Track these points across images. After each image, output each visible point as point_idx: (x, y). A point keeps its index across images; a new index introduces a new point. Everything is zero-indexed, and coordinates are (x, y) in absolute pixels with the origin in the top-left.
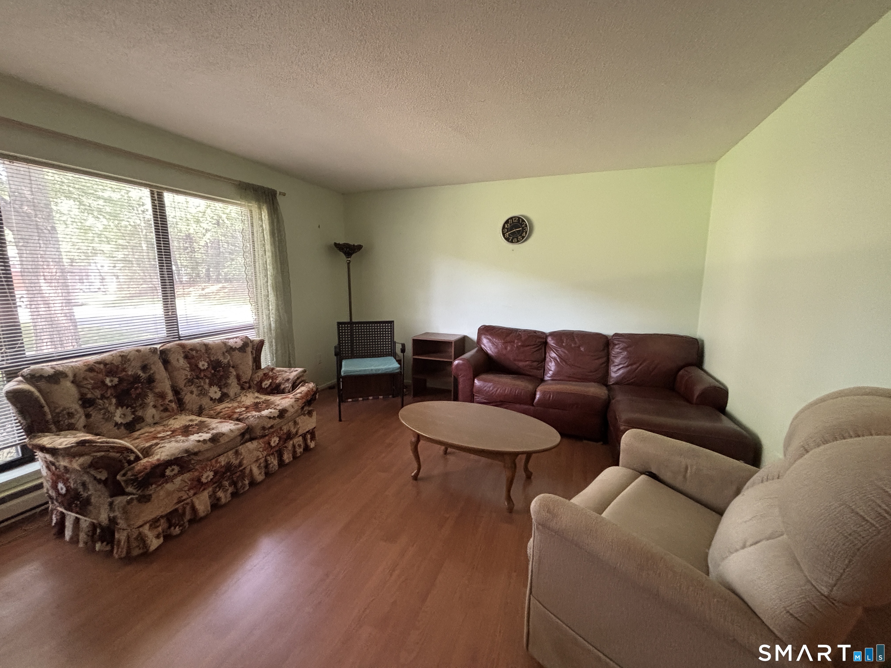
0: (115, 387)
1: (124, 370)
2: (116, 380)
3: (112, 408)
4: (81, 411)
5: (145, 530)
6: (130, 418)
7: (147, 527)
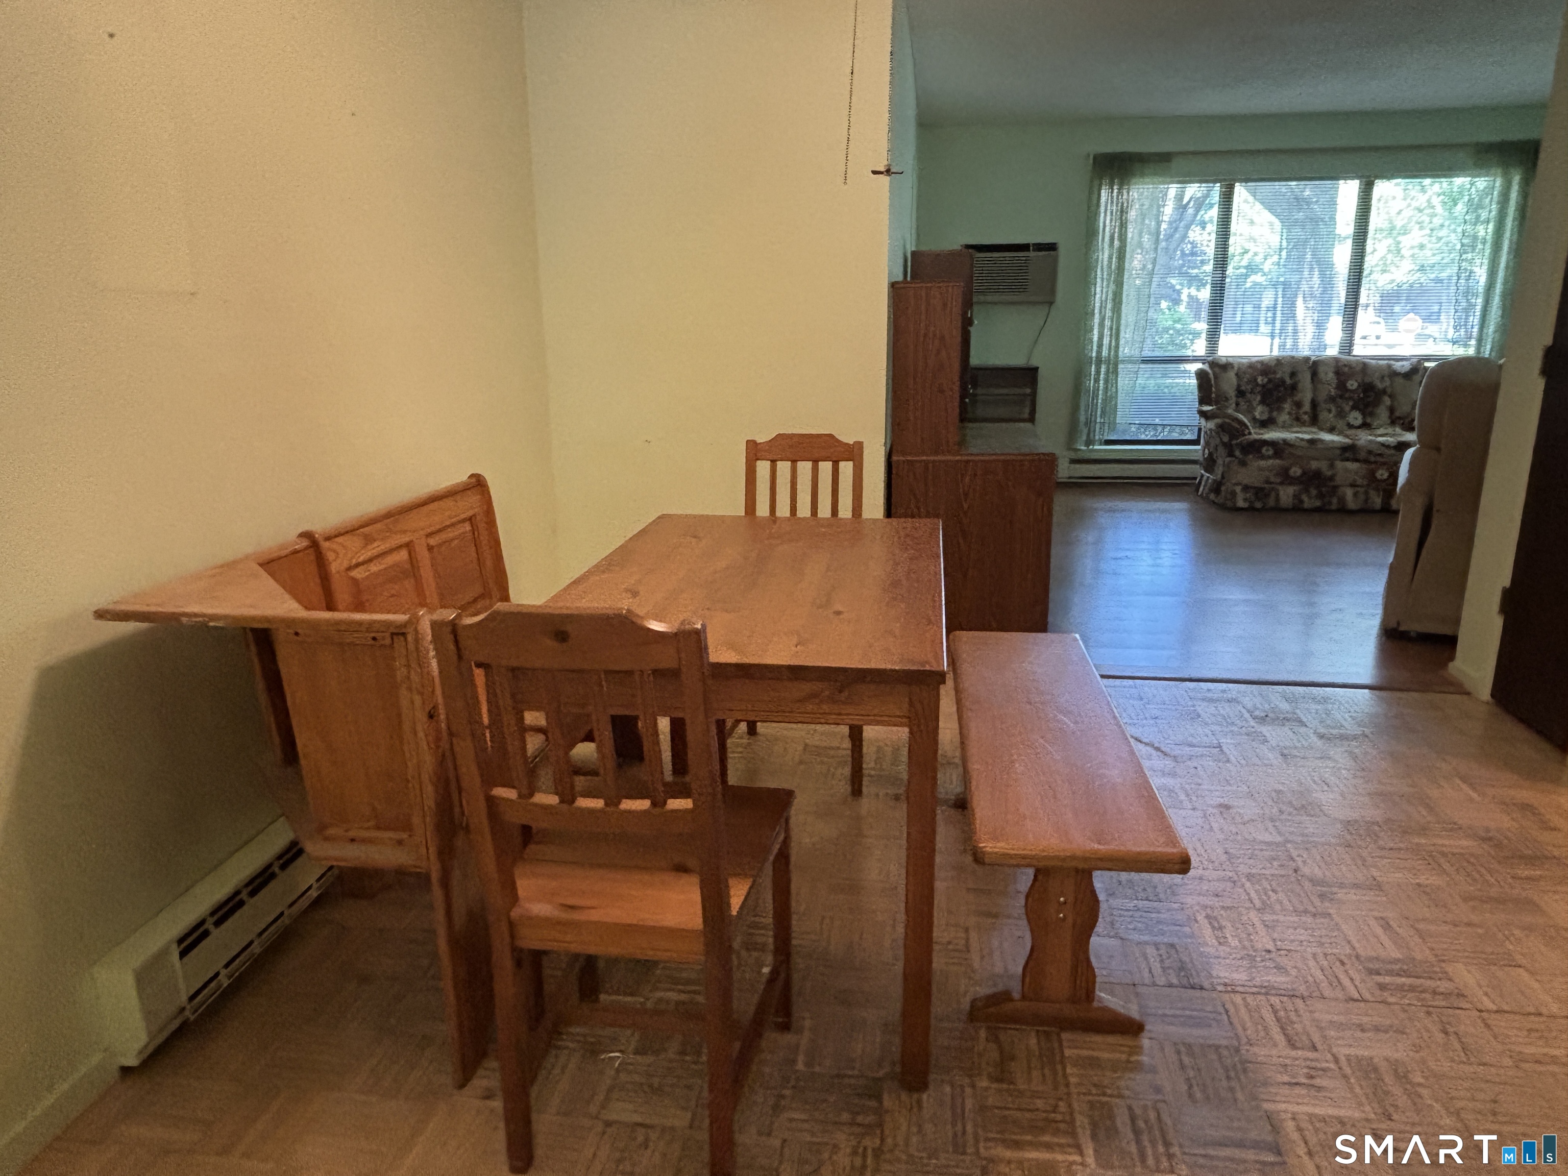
0: (1263, 386)
1: (1275, 372)
2: (1266, 380)
3: (1255, 404)
4: (1234, 399)
5: (1238, 489)
6: (1265, 417)
7: (1240, 487)
